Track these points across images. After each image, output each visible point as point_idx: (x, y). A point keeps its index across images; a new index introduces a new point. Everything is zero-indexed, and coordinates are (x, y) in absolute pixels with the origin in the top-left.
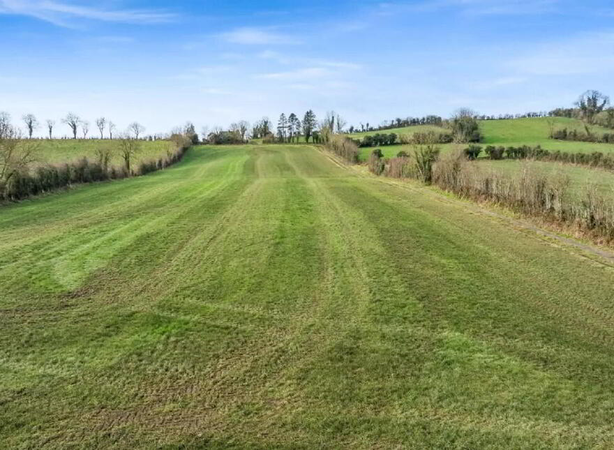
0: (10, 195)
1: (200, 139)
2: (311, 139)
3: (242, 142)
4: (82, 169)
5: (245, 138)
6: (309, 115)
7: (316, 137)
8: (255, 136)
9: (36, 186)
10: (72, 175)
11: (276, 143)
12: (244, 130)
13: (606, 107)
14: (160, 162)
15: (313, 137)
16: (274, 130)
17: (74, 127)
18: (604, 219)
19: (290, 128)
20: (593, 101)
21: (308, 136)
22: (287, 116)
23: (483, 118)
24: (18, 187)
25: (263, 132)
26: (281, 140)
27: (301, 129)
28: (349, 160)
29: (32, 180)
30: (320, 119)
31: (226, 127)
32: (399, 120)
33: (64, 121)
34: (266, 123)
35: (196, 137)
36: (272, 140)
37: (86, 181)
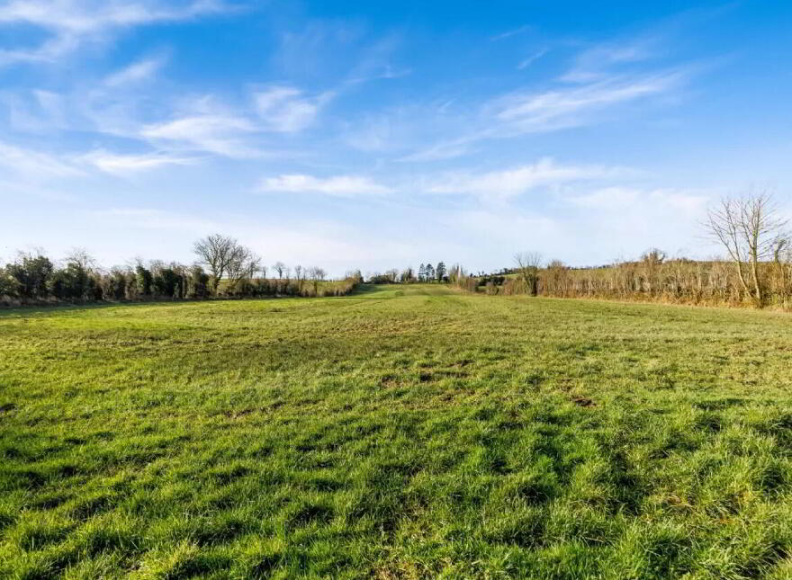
0: (237, 294)
1: (365, 280)
2: (442, 281)
3: (393, 283)
4: (286, 285)
5: (396, 280)
6: (441, 266)
7: (446, 279)
8: (403, 279)
9: (255, 291)
10: (279, 289)
11: (417, 283)
12: (395, 275)
13: (665, 259)
14: (338, 292)
15: (444, 280)
16: (416, 275)
17: (281, 272)
18: (690, 286)
19: (427, 274)
20: (655, 255)
21: (440, 279)
22: (425, 266)
23: (569, 268)
24: (243, 289)
25: (408, 277)
26: (421, 281)
27: (435, 275)
28: (471, 291)
29: (253, 287)
30: (448, 268)
31: (383, 272)
32: (506, 269)
33: (273, 268)
34: (410, 271)
35: (361, 279)
36: (414, 281)
37: (288, 294)
